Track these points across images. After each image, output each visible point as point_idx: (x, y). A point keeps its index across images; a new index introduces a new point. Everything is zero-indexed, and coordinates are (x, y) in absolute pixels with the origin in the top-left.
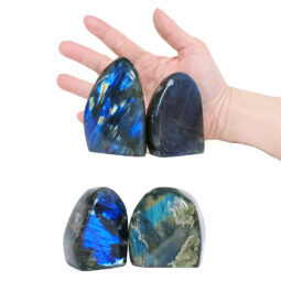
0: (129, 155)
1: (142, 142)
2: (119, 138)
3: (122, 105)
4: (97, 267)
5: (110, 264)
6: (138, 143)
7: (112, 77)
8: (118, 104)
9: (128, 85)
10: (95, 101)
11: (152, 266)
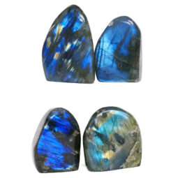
0: (81, 82)
1: (91, 71)
2: (72, 69)
3: (75, 43)
4: (51, 170)
5: (62, 169)
6: (88, 72)
7: (66, 21)
8: (71, 42)
9: (79, 27)
10: (52, 40)
11: (109, 170)
